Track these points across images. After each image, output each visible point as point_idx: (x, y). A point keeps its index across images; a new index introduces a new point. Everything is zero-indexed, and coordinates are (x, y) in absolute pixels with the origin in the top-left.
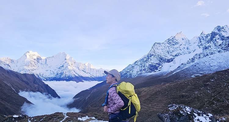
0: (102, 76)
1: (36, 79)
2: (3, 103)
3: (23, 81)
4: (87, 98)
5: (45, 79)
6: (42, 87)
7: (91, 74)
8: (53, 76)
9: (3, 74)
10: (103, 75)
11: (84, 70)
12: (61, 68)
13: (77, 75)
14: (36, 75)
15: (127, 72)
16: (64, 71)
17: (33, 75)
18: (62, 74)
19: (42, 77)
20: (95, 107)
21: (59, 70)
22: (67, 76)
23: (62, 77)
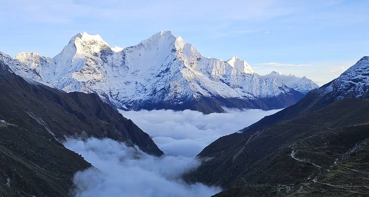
0: (277, 94)
1: (102, 107)
2: (29, 166)
3: (71, 111)
4: (234, 158)
5: (124, 106)
6: (117, 127)
7: (246, 88)
8: (143, 97)
9: (25, 96)
10: (280, 91)
11: (223, 79)
12: (162, 74)
13: (205, 94)
14: (100, 96)
15: (356, 81)
16: (172, 84)
17: (94, 96)
18: (165, 91)
19: (115, 102)
20: (259, 182)
21: (158, 81)
22: (179, 96)
23: (166, 99)
